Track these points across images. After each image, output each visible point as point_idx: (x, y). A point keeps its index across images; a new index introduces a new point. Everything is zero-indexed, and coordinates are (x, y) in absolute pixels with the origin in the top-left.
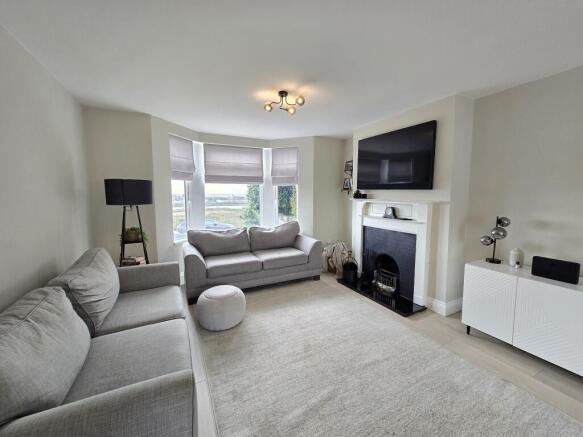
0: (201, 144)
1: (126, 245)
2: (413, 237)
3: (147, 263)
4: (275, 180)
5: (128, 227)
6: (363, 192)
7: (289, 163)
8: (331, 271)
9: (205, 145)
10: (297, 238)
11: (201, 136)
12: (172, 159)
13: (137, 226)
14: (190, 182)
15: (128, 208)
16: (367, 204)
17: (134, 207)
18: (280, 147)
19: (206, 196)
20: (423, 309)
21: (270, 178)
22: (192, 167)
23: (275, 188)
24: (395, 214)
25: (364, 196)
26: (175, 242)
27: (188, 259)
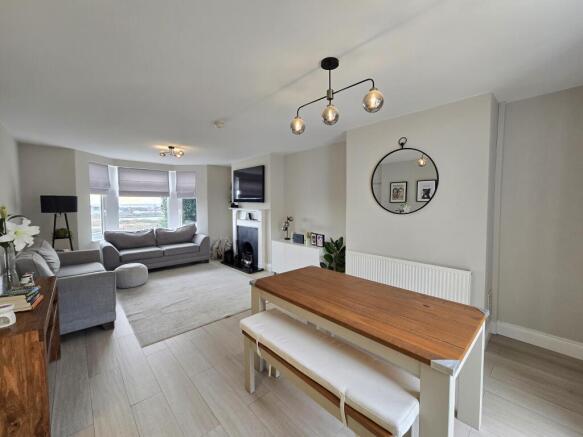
0: (116, 168)
1: (56, 241)
2: (257, 229)
3: (72, 249)
4: (179, 195)
5: (58, 227)
6: (236, 204)
7: (190, 182)
8: (219, 257)
9: (119, 169)
10: (194, 236)
11: (115, 162)
12: (91, 179)
13: (65, 227)
14: (105, 196)
15: (58, 215)
16: (239, 212)
17: (63, 214)
18: (181, 171)
19: (120, 206)
20: (262, 270)
21: (175, 193)
22: (108, 185)
23: (180, 200)
24: (250, 217)
25: (237, 207)
26: (93, 240)
27: (105, 249)
